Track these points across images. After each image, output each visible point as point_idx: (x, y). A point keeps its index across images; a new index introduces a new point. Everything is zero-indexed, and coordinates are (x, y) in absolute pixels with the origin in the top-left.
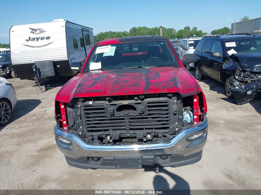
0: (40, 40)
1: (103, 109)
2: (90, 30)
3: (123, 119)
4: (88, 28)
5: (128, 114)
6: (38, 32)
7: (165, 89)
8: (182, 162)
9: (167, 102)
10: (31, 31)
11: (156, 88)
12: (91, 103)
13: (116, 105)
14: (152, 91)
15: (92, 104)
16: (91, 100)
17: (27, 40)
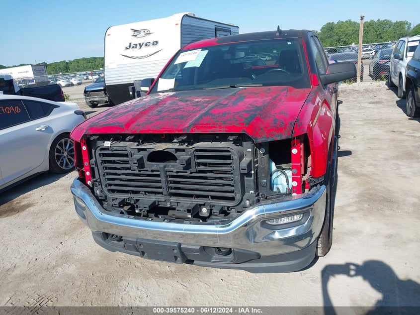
0: (143, 46)
1: (126, 156)
2: (232, 29)
3: (159, 176)
4: (229, 27)
5: (165, 167)
6: (142, 34)
7: (222, 125)
8: (264, 265)
9: (229, 151)
10: (132, 33)
11: (209, 122)
12: (108, 144)
13: (145, 150)
14: (198, 128)
15: (109, 146)
16: (108, 140)
17: (127, 48)
